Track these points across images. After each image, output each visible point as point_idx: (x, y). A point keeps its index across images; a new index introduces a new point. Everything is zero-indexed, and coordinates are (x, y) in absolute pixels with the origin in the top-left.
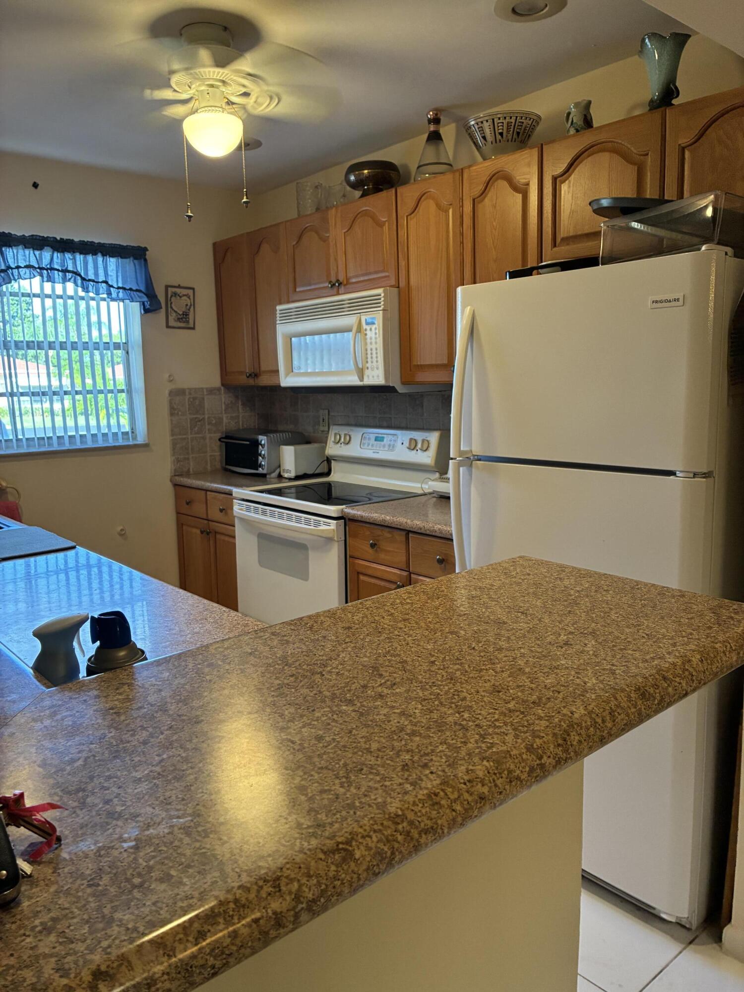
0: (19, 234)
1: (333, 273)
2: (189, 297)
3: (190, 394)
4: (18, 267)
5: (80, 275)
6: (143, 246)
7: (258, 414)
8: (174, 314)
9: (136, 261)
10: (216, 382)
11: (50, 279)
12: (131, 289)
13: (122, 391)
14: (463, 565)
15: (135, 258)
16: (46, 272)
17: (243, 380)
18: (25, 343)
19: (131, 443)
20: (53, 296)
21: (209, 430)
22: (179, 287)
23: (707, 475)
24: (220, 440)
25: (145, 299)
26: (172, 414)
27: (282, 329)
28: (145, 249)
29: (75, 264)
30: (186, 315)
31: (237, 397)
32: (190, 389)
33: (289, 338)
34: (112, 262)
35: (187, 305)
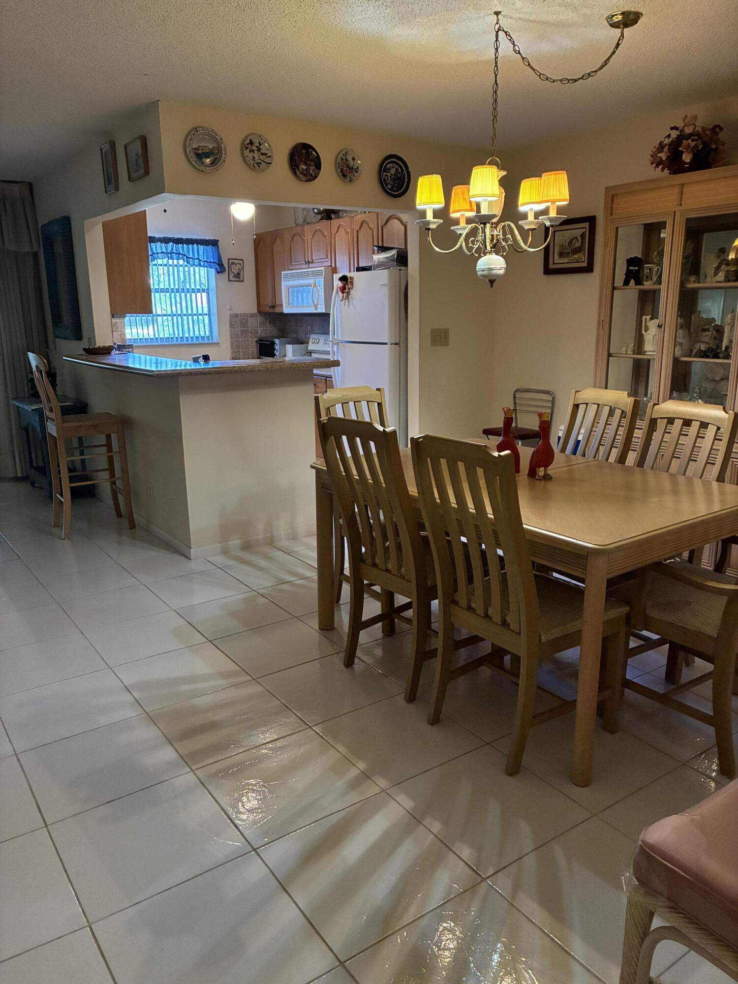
0: (158, 236)
1: (307, 258)
2: (240, 265)
3: (241, 316)
4: (158, 253)
5: (186, 256)
6: (217, 239)
7: (278, 328)
8: (232, 274)
9: (213, 247)
10: (255, 311)
11: (172, 258)
12: (210, 262)
13: (206, 315)
14: (337, 387)
15: (213, 245)
16: (169, 255)
17: (268, 309)
18: (160, 289)
19: (211, 342)
20: (173, 266)
21: (251, 336)
22: (235, 259)
23: (396, 344)
24: (256, 342)
25: (218, 267)
26: (231, 327)
27: (285, 284)
28: (218, 241)
29: (183, 250)
30: (239, 274)
31: (266, 319)
32: (241, 314)
33: (288, 288)
34: (201, 247)
35: (239, 269)
